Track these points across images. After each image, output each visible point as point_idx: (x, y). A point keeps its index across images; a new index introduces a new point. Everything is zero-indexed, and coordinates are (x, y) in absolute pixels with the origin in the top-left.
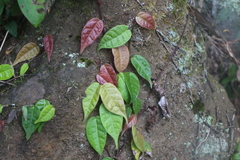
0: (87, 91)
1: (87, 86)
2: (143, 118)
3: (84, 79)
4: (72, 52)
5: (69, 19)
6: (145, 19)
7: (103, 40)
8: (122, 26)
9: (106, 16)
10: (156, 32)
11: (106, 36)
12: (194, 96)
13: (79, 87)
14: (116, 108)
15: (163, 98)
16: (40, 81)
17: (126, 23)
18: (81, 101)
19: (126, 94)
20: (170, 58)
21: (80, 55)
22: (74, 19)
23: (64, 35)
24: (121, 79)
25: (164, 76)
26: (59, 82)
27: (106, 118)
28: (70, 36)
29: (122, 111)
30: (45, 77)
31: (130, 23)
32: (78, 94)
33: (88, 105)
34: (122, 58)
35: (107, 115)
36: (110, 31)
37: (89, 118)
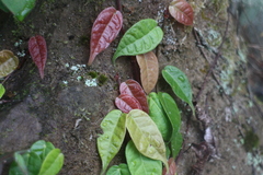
0: (104, 124)
1: (103, 115)
2: (182, 163)
3: (98, 105)
4: (76, 63)
5: (66, 11)
6: (182, 10)
7: (122, 43)
8: (148, 21)
9: (126, 5)
10: (193, 31)
11: (126, 36)
12: (243, 126)
13: (92, 118)
14: (151, 149)
15: (208, 130)
16: (31, 110)
17: (153, 16)
18: (95, 140)
19: (164, 125)
20: (210, 71)
21: (88, 68)
22: (76, 10)
23: (61, 36)
24: (154, 102)
25: (203, 97)
26: (61, 111)
27: (136, 166)
28: (71, 38)
29: (161, 153)
30: (38, 104)
31: (160, 17)
32: (90, 129)
33: (107, 147)
34: (149, 71)
35: (137, 161)
36: (133, 29)
37: (108, 167)
